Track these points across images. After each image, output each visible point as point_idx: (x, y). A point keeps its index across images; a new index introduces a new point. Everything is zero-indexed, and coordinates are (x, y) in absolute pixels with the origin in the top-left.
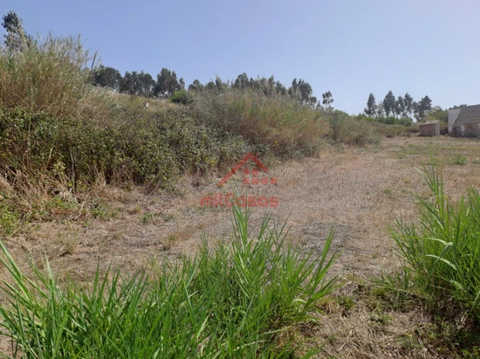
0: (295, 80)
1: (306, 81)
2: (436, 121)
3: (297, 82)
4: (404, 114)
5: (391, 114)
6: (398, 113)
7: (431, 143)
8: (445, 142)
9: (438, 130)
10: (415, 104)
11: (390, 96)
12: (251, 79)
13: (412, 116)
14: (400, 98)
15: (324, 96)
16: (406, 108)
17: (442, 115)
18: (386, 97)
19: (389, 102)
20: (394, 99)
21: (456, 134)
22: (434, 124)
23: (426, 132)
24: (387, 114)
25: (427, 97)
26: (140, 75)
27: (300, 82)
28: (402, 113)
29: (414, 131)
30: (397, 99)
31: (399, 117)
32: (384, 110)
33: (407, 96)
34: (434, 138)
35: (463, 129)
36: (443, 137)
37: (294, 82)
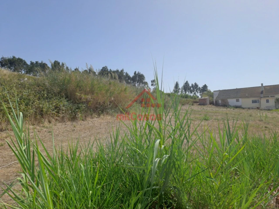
0: (135, 72)
1: (141, 73)
2: (207, 97)
3: (137, 73)
4: (195, 93)
5: (187, 93)
6: (191, 93)
7: (203, 109)
8: (211, 108)
9: (208, 102)
10: (199, 88)
11: (187, 84)
12: (110, 70)
13: (198, 94)
14: (192, 85)
15: (152, 82)
16: (195, 90)
17: (211, 95)
18: (185, 84)
19: (186, 87)
20: (189, 85)
21: (216, 104)
22: (206, 99)
23: (202, 103)
24: (185, 93)
25: (205, 85)
26: (40, 64)
27: (138, 73)
28: (193, 93)
29: (196, 102)
30: (190, 85)
31: (192, 95)
32: (184, 91)
33: (195, 84)
34: (206, 106)
35: (220, 102)
36: (210, 106)
37: (135, 73)
